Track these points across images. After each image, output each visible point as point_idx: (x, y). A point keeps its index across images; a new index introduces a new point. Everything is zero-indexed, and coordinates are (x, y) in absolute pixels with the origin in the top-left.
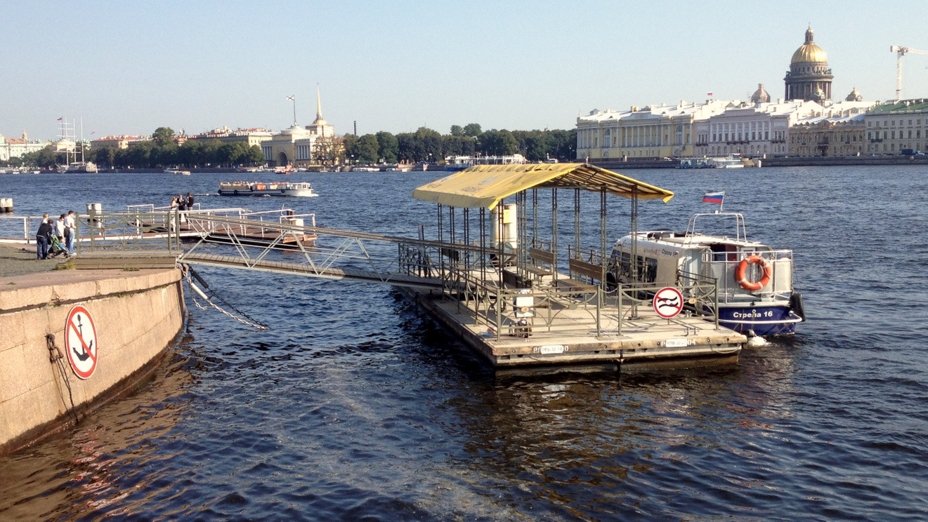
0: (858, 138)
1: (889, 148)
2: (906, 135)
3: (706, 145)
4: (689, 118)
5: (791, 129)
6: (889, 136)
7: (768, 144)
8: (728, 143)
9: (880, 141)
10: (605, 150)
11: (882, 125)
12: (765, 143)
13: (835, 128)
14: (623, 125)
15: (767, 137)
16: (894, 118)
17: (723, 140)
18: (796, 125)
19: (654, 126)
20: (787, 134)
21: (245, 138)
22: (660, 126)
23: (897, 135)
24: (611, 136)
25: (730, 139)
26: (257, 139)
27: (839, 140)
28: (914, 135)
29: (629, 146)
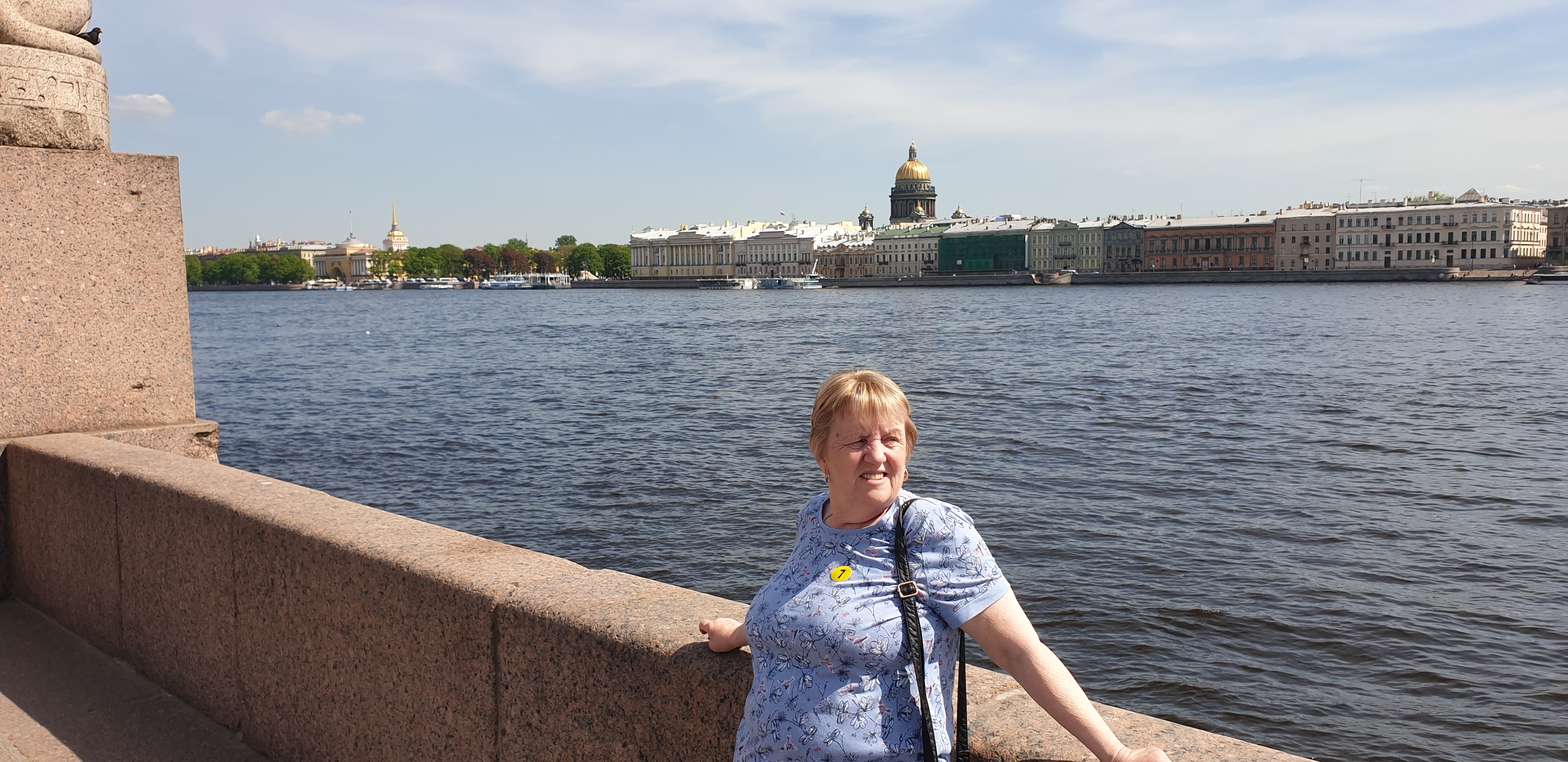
0: (869, 261)
1: (893, 270)
2: (906, 258)
3: (744, 265)
4: (729, 238)
5: (816, 251)
6: (893, 259)
7: (796, 265)
8: (763, 264)
9: (887, 263)
10: (656, 268)
11: (887, 249)
12: (794, 264)
13: (851, 250)
14: (670, 244)
15: (795, 259)
16: (897, 243)
17: (759, 260)
18: (819, 248)
19: (698, 246)
20: (811, 255)
21: (298, 252)
22: (703, 246)
23: (900, 259)
24: (660, 254)
25: (764, 260)
26: (311, 254)
27: (854, 261)
28: (913, 258)
29: (677, 265)
